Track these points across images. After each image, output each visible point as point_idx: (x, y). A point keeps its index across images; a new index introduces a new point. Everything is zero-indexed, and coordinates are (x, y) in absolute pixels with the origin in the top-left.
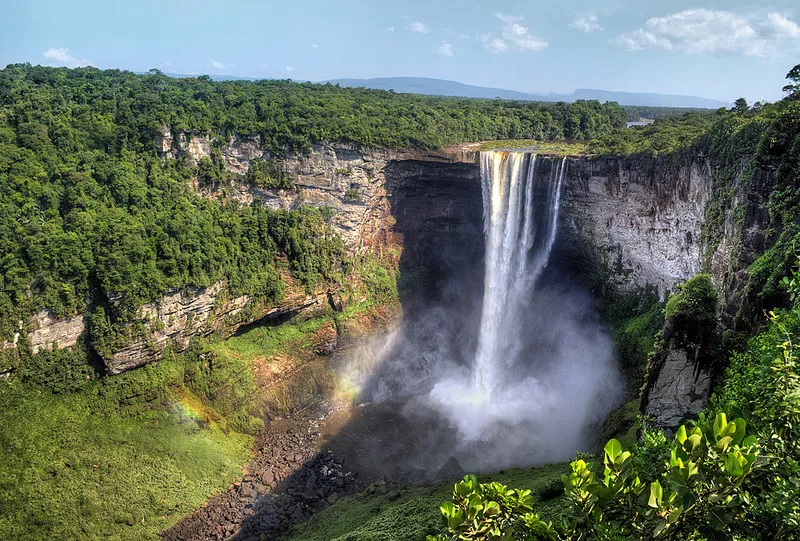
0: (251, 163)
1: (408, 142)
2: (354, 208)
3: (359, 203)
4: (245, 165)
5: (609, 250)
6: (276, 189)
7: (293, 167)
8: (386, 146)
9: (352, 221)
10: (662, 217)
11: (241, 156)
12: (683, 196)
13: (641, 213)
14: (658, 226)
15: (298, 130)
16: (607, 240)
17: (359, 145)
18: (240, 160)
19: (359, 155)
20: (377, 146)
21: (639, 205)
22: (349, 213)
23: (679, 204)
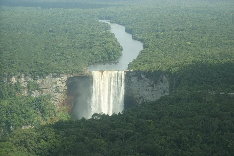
0: (28, 82)
1: (73, 71)
2: (57, 94)
3: (59, 92)
4: (26, 83)
5: (139, 98)
6: (35, 90)
7: (40, 83)
8: (67, 73)
9: (57, 98)
10: (156, 87)
11: (25, 81)
12: (162, 81)
13: (149, 86)
14: (155, 89)
15: (42, 71)
16: (138, 95)
17: (59, 73)
18: (24, 82)
19: (60, 76)
20: (65, 73)
21: (148, 84)
22: (56, 96)
23: (161, 83)
